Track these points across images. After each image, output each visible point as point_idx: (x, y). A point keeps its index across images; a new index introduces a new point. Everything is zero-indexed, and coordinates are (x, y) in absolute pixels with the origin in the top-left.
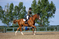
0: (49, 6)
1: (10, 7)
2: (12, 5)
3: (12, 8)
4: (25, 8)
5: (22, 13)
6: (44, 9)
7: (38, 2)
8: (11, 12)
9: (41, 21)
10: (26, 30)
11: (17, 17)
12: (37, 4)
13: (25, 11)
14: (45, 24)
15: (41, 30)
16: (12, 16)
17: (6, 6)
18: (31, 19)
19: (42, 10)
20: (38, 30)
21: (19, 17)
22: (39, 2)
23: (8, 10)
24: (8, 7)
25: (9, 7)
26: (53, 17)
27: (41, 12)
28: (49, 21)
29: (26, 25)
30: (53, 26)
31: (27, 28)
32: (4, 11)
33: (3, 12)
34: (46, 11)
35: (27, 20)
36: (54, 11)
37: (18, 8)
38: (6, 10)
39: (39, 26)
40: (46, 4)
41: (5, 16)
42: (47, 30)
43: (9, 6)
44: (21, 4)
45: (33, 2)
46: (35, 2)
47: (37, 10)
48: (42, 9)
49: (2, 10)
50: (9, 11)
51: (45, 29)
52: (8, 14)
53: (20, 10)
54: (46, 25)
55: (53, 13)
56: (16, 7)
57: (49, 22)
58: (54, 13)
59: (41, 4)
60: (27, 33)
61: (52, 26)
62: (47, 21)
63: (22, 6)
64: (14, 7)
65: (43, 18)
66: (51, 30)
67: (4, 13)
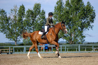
0: (84, 10)
1: (20, 11)
2: (23, 8)
3: (23, 14)
4: (44, 13)
5: (39, 22)
6: (76, 14)
7: (65, 3)
8: (20, 20)
9: (71, 35)
10: (46, 50)
11: (31, 29)
12: (64, 6)
13: (44, 18)
14: (77, 39)
15: (70, 50)
16: (23, 27)
17: (12, 10)
18: (51, 31)
19: (71, 16)
20: (66, 51)
21: (34, 28)
22: (68, 4)
23: (16, 17)
24: (16, 12)
25: (18, 12)
26: (90, 29)
27: (70, 20)
28: (84, 35)
29: (44, 41)
30: (91, 43)
31: (47, 47)
32: (10, 18)
33: (8, 21)
34: (79, 18)
35: (46, 33)
36: (93, 18)
37: (32, 13)
38: (12, 17)
39: (68, 43)
40: (78, 6)
41: (11, 26)
42: (81, 50)
43: (18, 10)
44: (37, 7)
45: (57, 3)
46: (61, 3)
47: (64, 17)
48: (71, 14)
49: (6, 17)
50: (17, 19)
51: (78, 49)
52: (15, 24)
53: (35, 17)
54: (80, 41)
55: (91, 21)
56: (29, 11)
57: (85, 37)
58: (93, 22)
59: (71, 7)
60: (48, 56)
61: (89, 43)
62: (81, 35)
63: (39, 9)
64: (26, 11)
65: (75, 30)
66: (87, 50)
67: (10, 22)
